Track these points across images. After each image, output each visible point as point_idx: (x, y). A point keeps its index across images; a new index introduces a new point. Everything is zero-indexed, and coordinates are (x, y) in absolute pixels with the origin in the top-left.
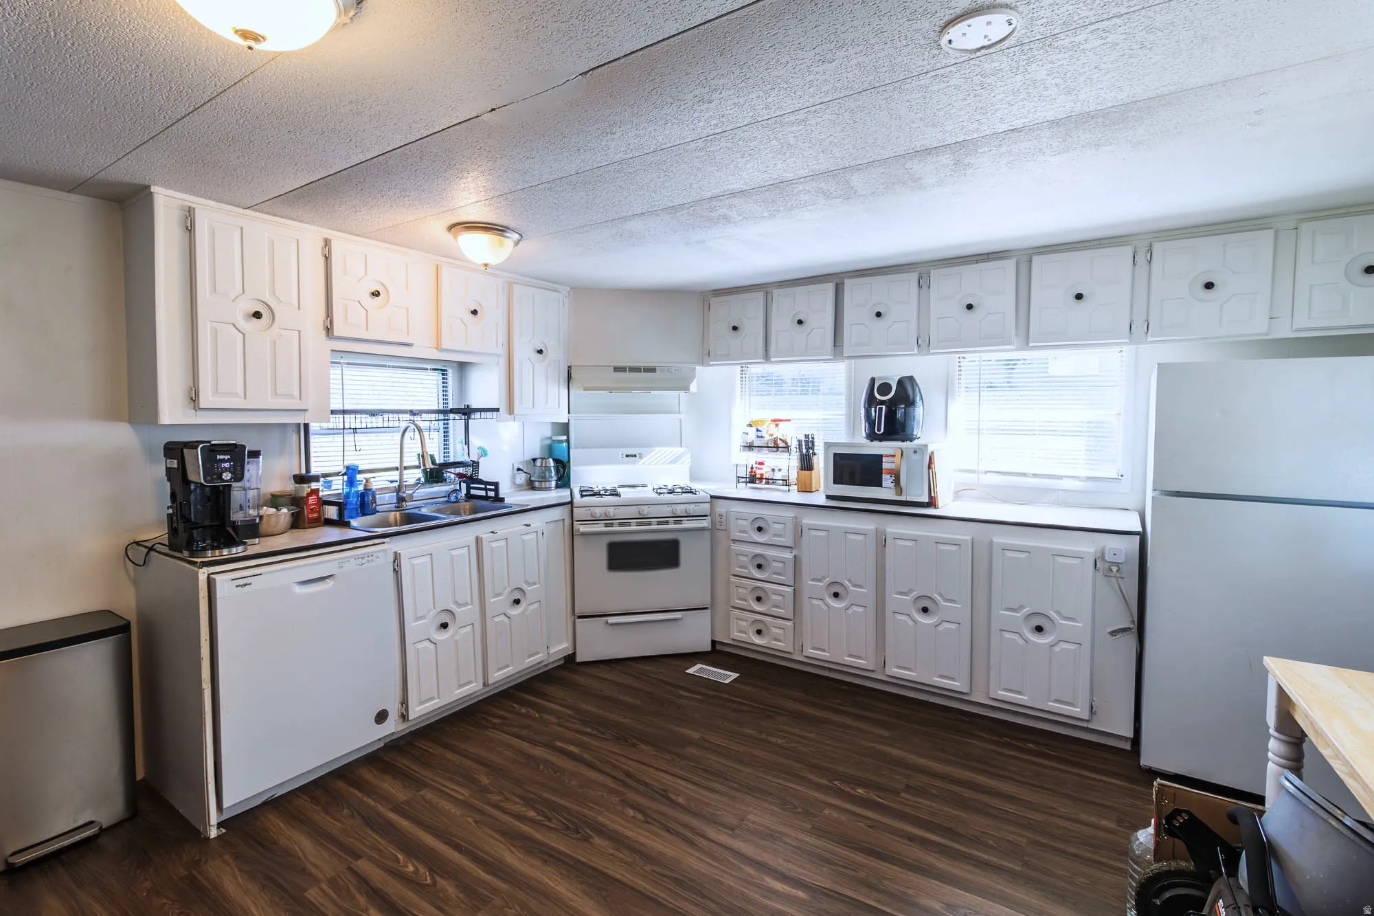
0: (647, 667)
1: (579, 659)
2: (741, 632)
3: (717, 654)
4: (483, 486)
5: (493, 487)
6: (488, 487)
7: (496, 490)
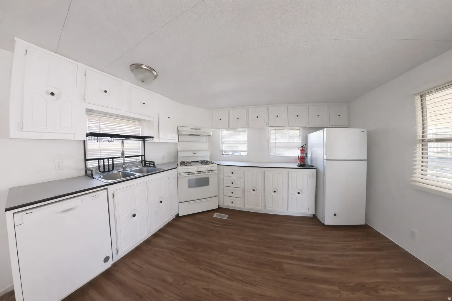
0: (200, 216)
1: (180, 215)
2: (227, 204)
3: (220, 210)
4: (148, 163)
5: (153, 163)
6: (150, 163)
7: (154, 164)
